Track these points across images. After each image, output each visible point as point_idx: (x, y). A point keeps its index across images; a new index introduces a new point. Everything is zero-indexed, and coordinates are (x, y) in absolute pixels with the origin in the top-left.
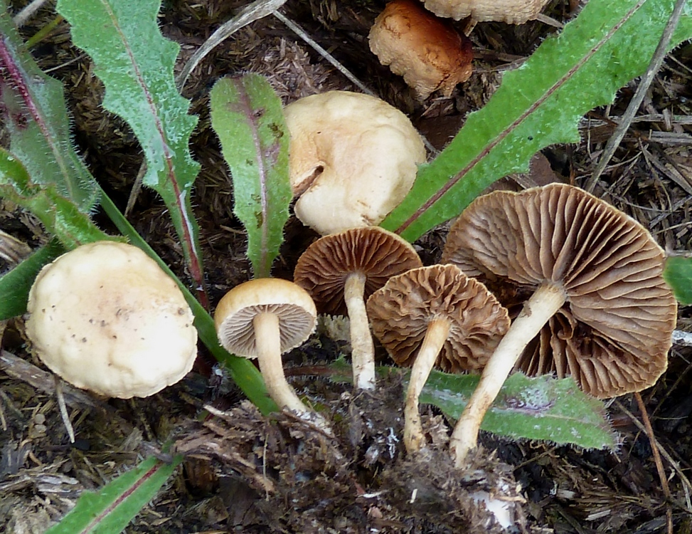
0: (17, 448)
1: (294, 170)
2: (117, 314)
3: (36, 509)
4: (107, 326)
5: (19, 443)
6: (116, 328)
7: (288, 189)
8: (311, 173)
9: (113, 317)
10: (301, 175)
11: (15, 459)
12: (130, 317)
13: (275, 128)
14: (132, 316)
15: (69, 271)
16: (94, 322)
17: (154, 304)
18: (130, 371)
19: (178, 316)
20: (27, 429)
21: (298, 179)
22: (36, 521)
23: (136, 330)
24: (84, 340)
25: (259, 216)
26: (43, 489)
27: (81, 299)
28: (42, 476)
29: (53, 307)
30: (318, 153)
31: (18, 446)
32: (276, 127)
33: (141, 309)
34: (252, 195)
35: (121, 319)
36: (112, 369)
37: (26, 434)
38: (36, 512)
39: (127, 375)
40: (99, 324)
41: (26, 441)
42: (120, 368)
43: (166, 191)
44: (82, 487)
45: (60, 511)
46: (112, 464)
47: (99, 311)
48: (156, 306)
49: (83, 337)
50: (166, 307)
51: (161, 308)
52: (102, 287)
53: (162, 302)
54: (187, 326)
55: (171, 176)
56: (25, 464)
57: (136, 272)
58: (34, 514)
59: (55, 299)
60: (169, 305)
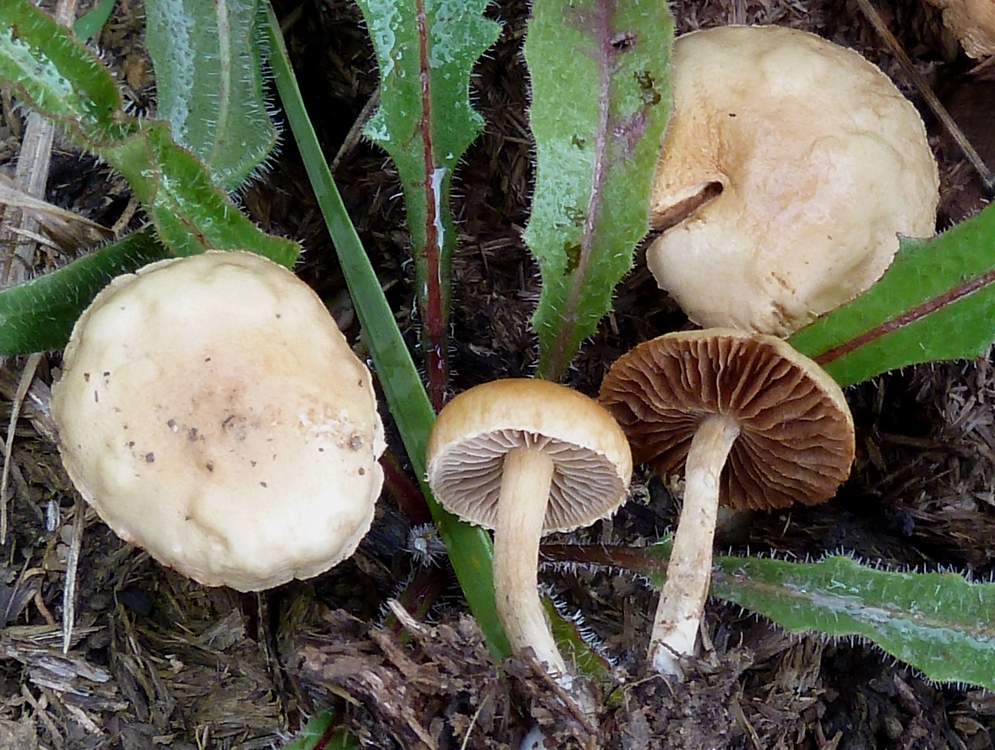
0: (14, 582)
2: (227, 423)
3: (16, 714)
4: (200, 443)
5: (19, 572)
6: (215, 451)
7: (642, 214)
8: (696, 191)
9: (216, 427)
10: (674, 193)
12: (248, 436)
13: (647, 83)
14: (253, 435)
15: (153, 309)
16: (175, 428)
17: (303, 418)
18: (224, 541)
19: (347, 451)
20: (44, 545)
21: (667, 199)
23: (254, 464)
24: (150, 458)
25: (574, 253)
26: (38, 680)
27: (162, 373)
28: (40, 657)
29: (107, 374)
30: (720, 156)
31: (17, 576)
32: (650, 81)
33: (274, 424)
34: (568, 209)
35: (231, 433)
36: (190, 525)
37: (38, 554)
38: (13, 719)
39: (218, 548)
40: (185, 434)
41: (34, 571)
42: (208, 530)
43: (407, 157)
44: (115, 689)
45: (60, 729)
46: (177, 665)
47: (191, 409)
48: (306, 423)
49: (149, 451)
50: (327, 428)
51: (315, 429)
52: (208, 360)
53: (322, 416)
54: (361, 472)
55: (423, 128)
56: (22, 615)
57: (285, 344)
58: (11, 723)
59: (113, 359)
60: (334, 426)
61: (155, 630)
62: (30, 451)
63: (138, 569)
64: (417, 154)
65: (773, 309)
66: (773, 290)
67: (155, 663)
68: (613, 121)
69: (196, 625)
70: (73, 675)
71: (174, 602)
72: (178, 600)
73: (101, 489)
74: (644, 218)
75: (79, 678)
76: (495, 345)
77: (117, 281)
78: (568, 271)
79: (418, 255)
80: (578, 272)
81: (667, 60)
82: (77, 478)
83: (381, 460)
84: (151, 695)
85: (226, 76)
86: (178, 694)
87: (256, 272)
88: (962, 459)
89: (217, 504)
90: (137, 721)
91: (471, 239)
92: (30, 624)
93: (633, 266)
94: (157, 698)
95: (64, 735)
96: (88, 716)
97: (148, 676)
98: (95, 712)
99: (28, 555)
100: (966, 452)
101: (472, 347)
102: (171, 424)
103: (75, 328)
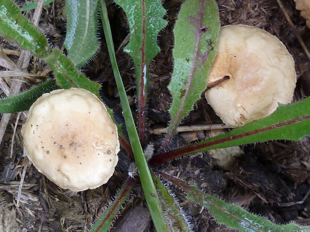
0: (13, 169)
2: (71, 145)
3: (11, 208)
4: (63, 150)
5: (15, 166)
6: (67, 152)
7: (204, 83)
8: (221, 78)
9: (68, 146)
10: (215, 78)
12: (77, 149)
15: (52, 107)
16: (56, 144)
17: (94, 144)
18: (68, 178)
19: (106, 155)
21: (212, 80)
22: (8, 215)
23: (78, 157)
24: (48, 152)
25: (183, 92)
29: (37, 126)
30: (230, 68)
32: (211, 43)
33: (85, 146)
34: (182, 79)
35: (72, 148)
36: (59, 172)
37: (21, 160)
38: (10, 210)
39: (66, 180)
40: (59, 146)
41: (20, 166)
42: (64, 175)
43: (138, 58)
44: (40, 203)
45: (23, 214)
46: (57, 200)
47: (61, 139)
48: (95, 146)
49: (48, 150)
50: (101, 148)
51: (97, 148)
52: (67, 125)
53: (100, 144)
54: (111, 160)
55: (142, 49)
57: (91, 121)
58: (9, 211)
59: (40, 121)
60: (103, 147)
64: (140, 57)
66: (241, 111)
67: (51, 197)
68: (198, 53)
70: (27, 199)
73: (34, 158)
74: (205, 85)
75: (29, 200)
76: (160, 110)
77: (44, 95)
78: (181, 97)
79: (138, 85)
80: (184, 98)
81: (217, 37)
84: (50, 206)
85: (87, 23)
86: (57, 207)
87: (85, 98)
88: (298, 151)
89: (67, 168)
90: (45, 213)
91: (157, 76)
93: (200, 98)
94: (51, 208)
96: (31, 211)
97: (49, 201)
98: (33, 210)
99: (19, 160)
101: (153, 110)
102: (55, 143)
103: (31, 108)
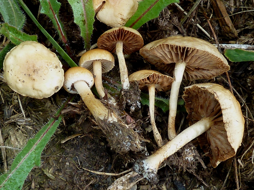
0: (9, 109)
1: (95, 3)
2: (34, 71)
3: (18, 130)
4: (31, 76)
5: (9, 107)
6: (34, 77)
7: (93, 11)
8: (101, 4)
9: (33, 73)
10: (97, 5)
11: (8, 113)
12: (38, 72)
14: (39, 72)
15: (15, 57)
16: (26, 75)
17: (46, 66)
18: (40, 91)
19: (56, 69)
20: (12, 101)
21: (96, 7)
22: (18, 135)
23: (41, 76)
24: (23, 82)
25: (84, 22)
26: (19, 124)
27: (20, 67)
28: (18, 120)
29: (11, 70)
31: (9, 108)
33: (42, 69)
34: (80, 14)
35: (35, 73)
36: (34, 90)
37: (11, 103)
39: (40, 92)
40: (28, 76)
41: (12, 106)
42: (37, 90)
43: (50, 14)
44: (32, 121)
45: (25, 130)
46: (41, 113)
47: (28, 71)
48: (47, 67)
49: (23, 80)
50: (51, 66)
51: (49, 67)
52: (27, 62)
53: (49, 65)
54: (59, 71)
55: (51, 8)
56: (12, 114)
57: (39, 55)
58: (17, 132)
59: (12, 67)
60: (52, 66)
61: (36, 109)
62: (3, 86)
63: (29, 99)
64: (51, 13)
65: (121, 19)
66: (120, 16)
67: (37, 114)
69: (42, 105)
70: (25, 121)
71: (37, 103)
72: (38, 102)
73: (18, 89)
75: (26, 121)
76: (77, 40)
77: (7, 54)
78: (84, 25)
79: (57, 30)
80: (86, 25)
82: (13, 89)
83: (62, 68)
84: (39, 119)
86: (43, 118)
87: (30, 44)
88: (165, 31)
89: (37, 86)
90: (38, 125)
91: (66, 23)
92: (14, 115)
94: (40, 120)
95: (27, 131)
96: (30, 127)
97: (37, 117)
98: (30, 126)
99: (9, 103)
100: (165, 30)
101: (73, 42)
102: (25, 75)
103: (4, 64)
